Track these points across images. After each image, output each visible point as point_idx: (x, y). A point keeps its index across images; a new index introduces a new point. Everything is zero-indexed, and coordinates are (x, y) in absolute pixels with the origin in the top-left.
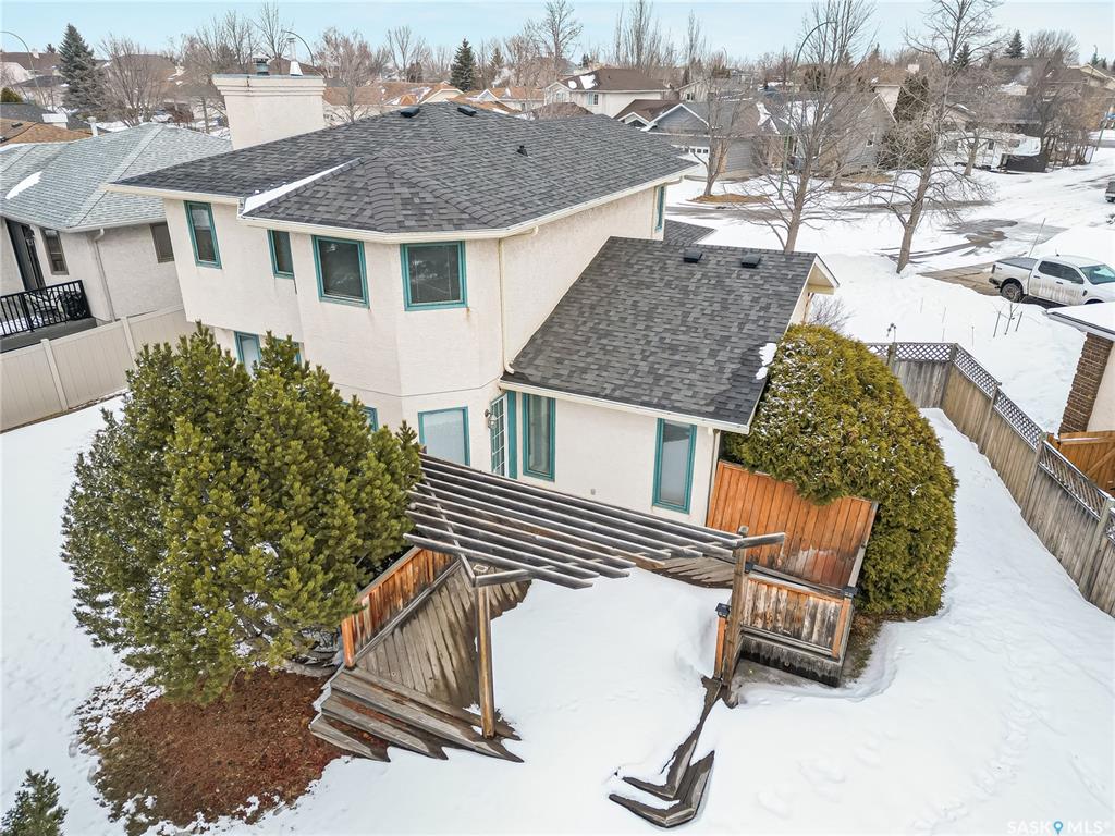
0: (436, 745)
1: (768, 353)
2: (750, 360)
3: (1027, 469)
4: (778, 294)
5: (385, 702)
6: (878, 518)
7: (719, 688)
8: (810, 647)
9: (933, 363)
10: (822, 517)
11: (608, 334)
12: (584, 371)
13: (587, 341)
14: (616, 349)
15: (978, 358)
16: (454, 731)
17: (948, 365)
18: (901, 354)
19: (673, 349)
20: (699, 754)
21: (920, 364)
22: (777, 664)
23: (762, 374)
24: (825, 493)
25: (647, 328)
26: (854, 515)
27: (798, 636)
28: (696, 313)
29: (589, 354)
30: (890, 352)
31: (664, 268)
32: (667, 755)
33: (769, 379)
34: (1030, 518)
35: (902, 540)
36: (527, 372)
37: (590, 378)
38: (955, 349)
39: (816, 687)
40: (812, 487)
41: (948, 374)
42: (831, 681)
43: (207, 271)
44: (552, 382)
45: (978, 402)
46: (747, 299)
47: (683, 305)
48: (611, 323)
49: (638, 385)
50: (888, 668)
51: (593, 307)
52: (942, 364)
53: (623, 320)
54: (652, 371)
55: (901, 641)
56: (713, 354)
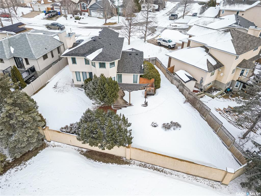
0: (126, 107)
1: (143, 65)
2: (141, 67)
3: (165, 72)
4: (141, 58)
5: (119, 105)
6: (155, 80)
7: (146, 97)
8: (152, 92)
9: (154, 60)
10: (150, 81)
11: (125, 66)
12: (125, 70)
13: (124, 67)
14: (127, 67)
15: (159, 59)
16: (127, 105)
17: (156, 60)
18: (151, 59)
19: (133, 66)
20: (146, 102)
21: (153, 60)
22: (149, 95)
23: (143, 68)
24: (151, 79)
25: (129, 64)
26: (153, 80)
27: (150, 92)
28: (134, 62)
29: (125, 68)
30: (149, 59)
31: (128, 56)
32: (144, 102)
33: (144, 68)
34: (166, 77)
35: (157, 81)
36: (119, 71)
37: (126, 71)
38: (156, 58)
39: (152, 96)
40: (149, 78)
41: (156, 61)
42: (153, 95)
43: (74, 65)
44: (123, 72)
45: (159, 65)
46: (138, 59)
47: (132, 61)
48: (125, 64)
49: (132, 71)
50: (157, 93)
51: (122, 62)
52: (155, 60)
53: (126, 63)
54: (132, 69)
55: (158, 90)
56: (137, 66)
